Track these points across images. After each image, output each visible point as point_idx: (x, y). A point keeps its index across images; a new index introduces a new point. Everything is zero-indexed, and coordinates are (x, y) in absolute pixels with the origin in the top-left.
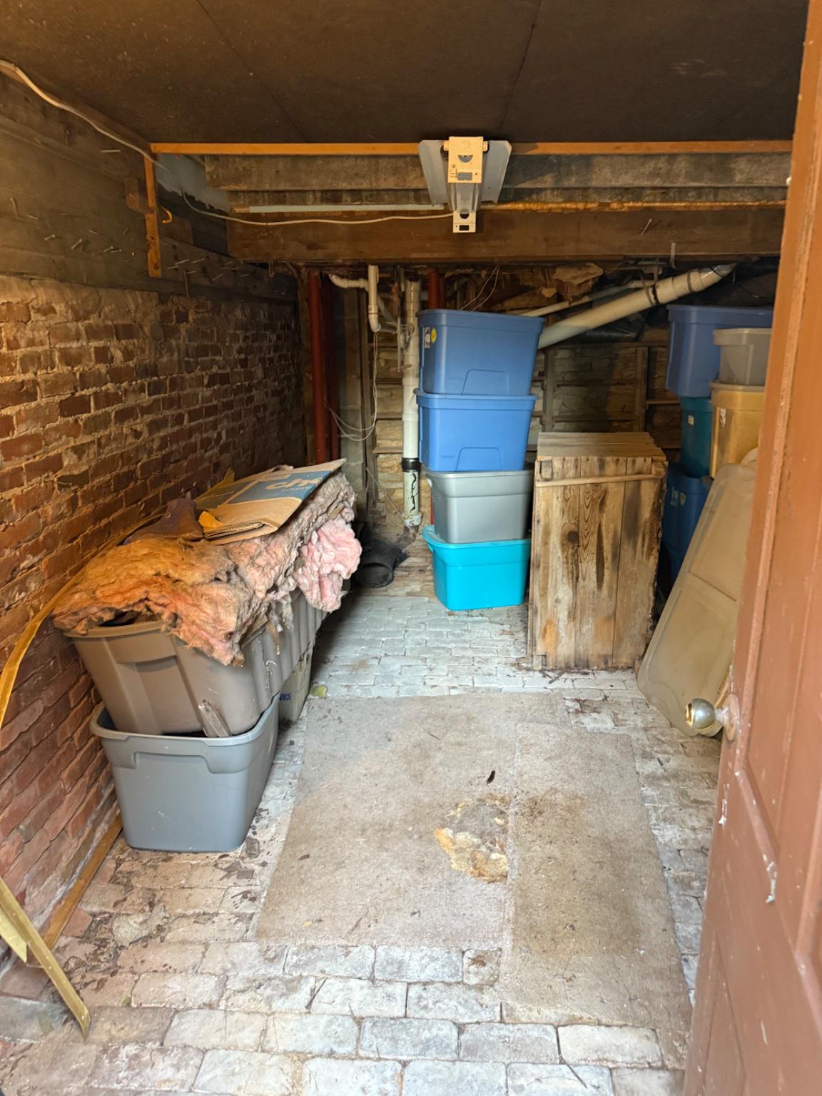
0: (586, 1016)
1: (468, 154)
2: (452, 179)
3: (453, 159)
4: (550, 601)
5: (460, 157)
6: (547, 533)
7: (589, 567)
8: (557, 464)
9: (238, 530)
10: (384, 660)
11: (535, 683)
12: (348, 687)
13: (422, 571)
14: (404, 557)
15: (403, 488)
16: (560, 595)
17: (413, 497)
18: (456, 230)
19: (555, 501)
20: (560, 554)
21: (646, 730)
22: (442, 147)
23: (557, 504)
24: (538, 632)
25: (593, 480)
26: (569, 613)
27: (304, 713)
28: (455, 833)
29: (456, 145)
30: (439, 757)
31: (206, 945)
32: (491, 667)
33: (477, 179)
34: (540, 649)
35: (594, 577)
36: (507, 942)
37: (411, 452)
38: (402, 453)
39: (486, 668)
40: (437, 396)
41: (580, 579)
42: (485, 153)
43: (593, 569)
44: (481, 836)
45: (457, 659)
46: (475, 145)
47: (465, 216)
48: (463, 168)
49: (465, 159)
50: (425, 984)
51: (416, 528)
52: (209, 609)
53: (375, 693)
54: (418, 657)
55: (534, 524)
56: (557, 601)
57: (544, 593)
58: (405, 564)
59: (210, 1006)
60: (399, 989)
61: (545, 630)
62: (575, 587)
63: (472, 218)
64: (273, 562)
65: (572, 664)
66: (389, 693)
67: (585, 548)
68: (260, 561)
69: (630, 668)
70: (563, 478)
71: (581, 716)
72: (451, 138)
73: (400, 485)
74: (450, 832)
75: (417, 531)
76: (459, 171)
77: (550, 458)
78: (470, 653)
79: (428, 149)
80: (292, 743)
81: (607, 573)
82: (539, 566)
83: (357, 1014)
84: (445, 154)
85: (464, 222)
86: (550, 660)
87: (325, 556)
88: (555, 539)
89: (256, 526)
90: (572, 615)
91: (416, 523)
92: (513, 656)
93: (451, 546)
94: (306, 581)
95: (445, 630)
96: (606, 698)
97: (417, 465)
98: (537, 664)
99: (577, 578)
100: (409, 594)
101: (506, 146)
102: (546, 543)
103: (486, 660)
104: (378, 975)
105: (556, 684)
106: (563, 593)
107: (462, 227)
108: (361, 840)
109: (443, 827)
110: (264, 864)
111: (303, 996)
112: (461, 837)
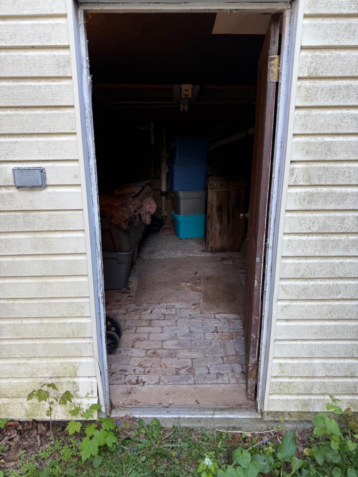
0: (222, 312)
1: (187, 89)
2: (183, 96)
3: (183, 91)
4: (213, 229)
5: (185, 90)
6: (212, 207)
7: (225, 218)
8: (215, 185)
9: (126, 194)
10: (160, 250)
11: (209, 255)
12: (149, 257)
13: (169, 228)
14: (163, 224)
15: (161, 203)
16: (216, 227)
17: (165, 205)
18: (181, 110)
19: (214, 196)
20: (216, 213)
21: (242, 264)
22: (180, 87)
23: (215, 197)
24: (209, 240)
25: (226, 189)
26: (219, 233)
27: (137, 262)
28: (186, 283)
29: (184, 87)
30: (180, 270)
31: (121, 305)
32: (195, 251)
33: (190, 96)
34: (210, 245)
35: (227, 221)
36: (201, 301)
37: (164, 189)
38: (161, 190)
39: (193, 252)
40: (176, 165)
41: (223, 222)
42: (192, 89)
43: (226, 218)
44: (194, 283)
45: (184, 250)
46: (189, 87)
47: (184, 106)
48: (186, 93)
49: (187, 90)
50: (180, 309)
51: (166, 216)
52: (121, 213)
53: (158, 258)
54: (171, 250)
55: (208, 204)
56: (216, 229)
57: (211, 225)
58: (163, 227)
59: (125, 314)
60: (174, 310)
61: (212, 239)
62: (221, 225)
63: (187, 106)
64: (135, 204)
65: (220, 250)
66: (164, 258)
67: (224, 211)
68: (132, 203)
69: (239, 250)
70: (217, 189)
71: (223, 262)
72: (183, 84)
73: (160, 202)
74: (185, 283)
75: (166, 218)
76: (185, 94)
77: (212, 183)
78: (188, 248)
79: (176, 87)
80: (135, 268)
81: (231, 219)
82: (209, 218)
83: (163, 313)
84: (181, 89)
85: (184, 108)
86: (213, 249)
87: (147, 207)
88: (214, 209)
89: (131, 193)
90: (220, 234)
91: (166, 215)
92: (202, 249)
93: (181, 216)
94: (142, 212)
95: (179, 243)
96: (230, 257)
97: (166, 194)
98: (209, 249)
99: (222, 222)
100: (165, 235)
101: (198, 87)
102: (212, 210)
103: (193, 250)
104: (168, 308)
105: (215, 255)
106: (218, 226)
107: (184, 109)
108: (160, 285)
109: (183, 282)
110: (132, 291)
111: (149, 311)
112: (188, 284)
